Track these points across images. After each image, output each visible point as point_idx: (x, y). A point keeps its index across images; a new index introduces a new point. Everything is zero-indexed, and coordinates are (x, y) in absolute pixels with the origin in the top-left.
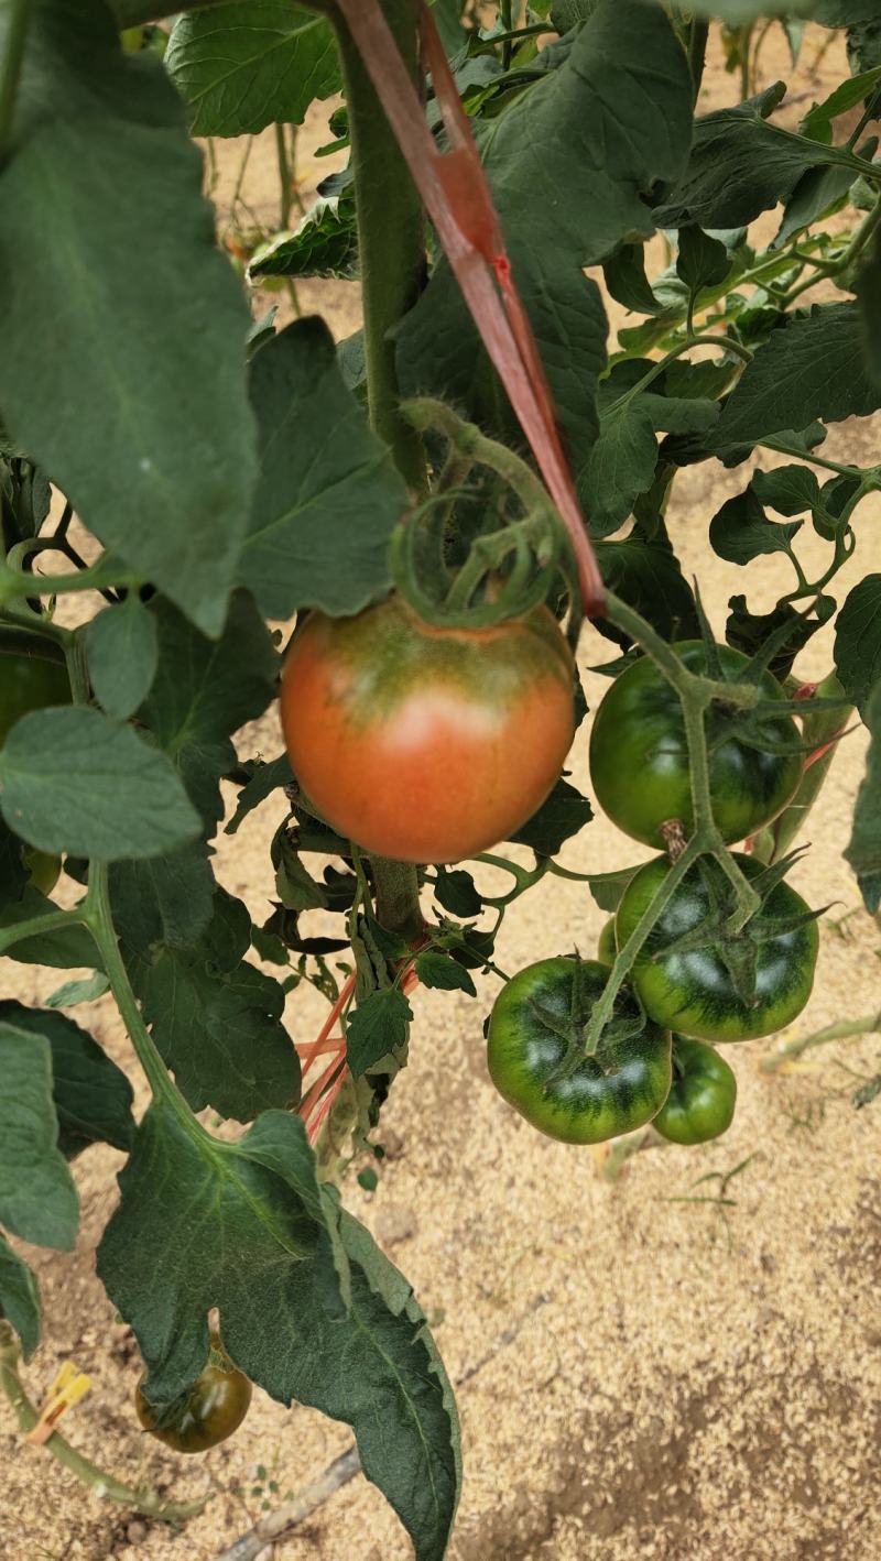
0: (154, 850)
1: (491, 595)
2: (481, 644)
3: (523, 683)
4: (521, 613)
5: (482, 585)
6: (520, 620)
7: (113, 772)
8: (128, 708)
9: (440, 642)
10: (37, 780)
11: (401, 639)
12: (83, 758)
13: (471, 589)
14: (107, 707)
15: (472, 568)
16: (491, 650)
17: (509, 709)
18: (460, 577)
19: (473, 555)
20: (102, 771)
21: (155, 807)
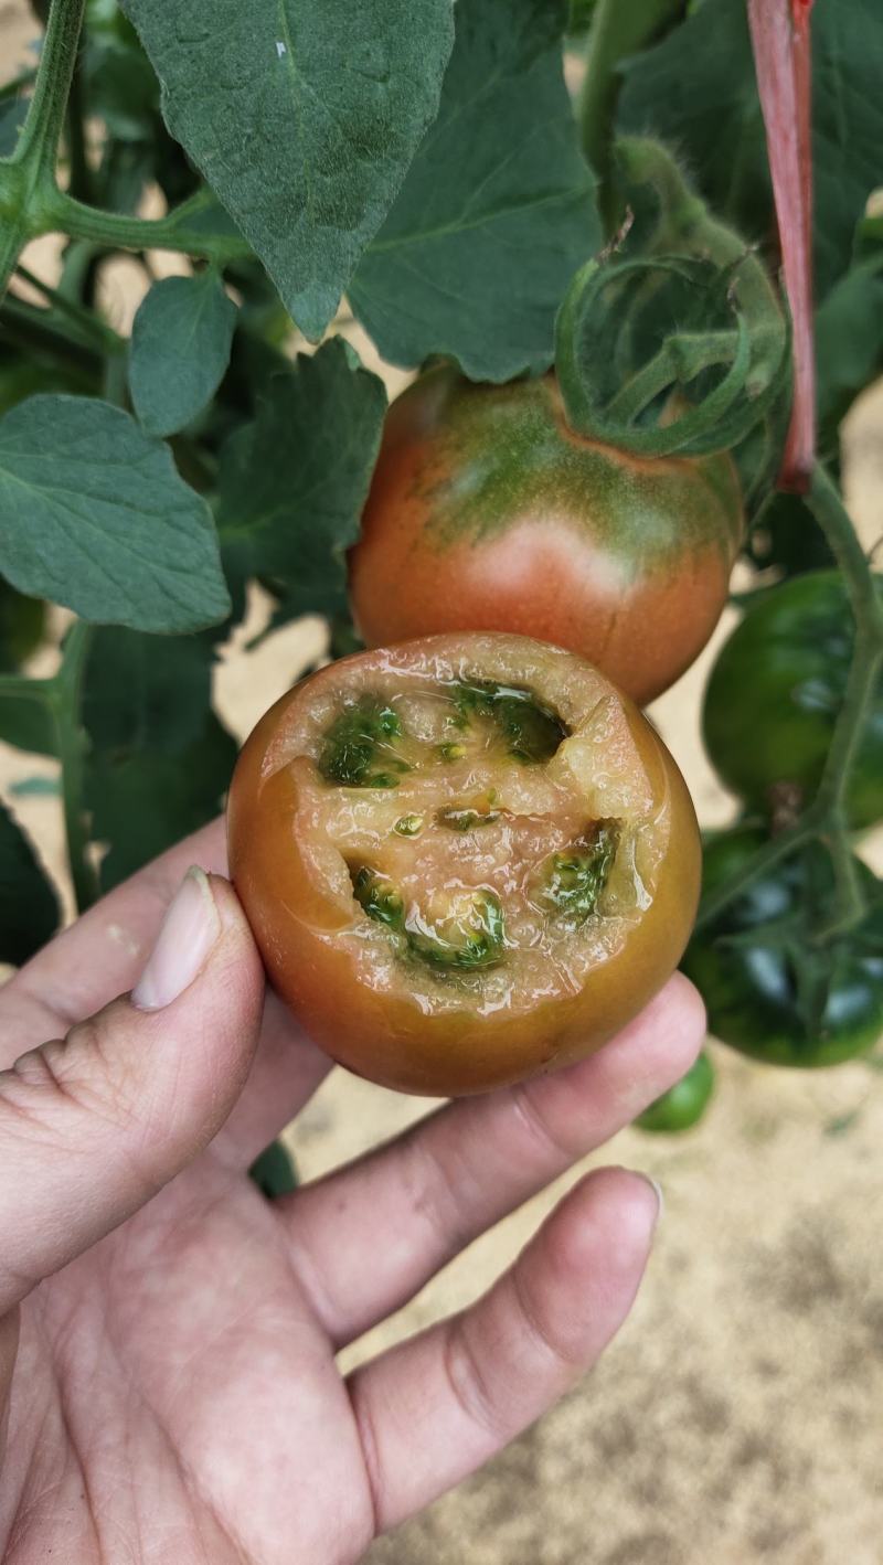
0: (159, 625)
1: (669, 416)
2: (640, 477)
3: (678, 543)
4: (702, 452)
5: (661, 398)
6: (696, 461)
7: (130, 505)
8: (169, 424)
9: (584, 456)
10: (28, 489)
11: (535, 437)
12: (94, 475)
13: (645, 401)
14: (141, 414)
15: (658, 370)
16: (649, 488)
17: (649, 573)
18: (636, 378)
19: (663, 353)
20: (115, 500)
21: (172, 567)
